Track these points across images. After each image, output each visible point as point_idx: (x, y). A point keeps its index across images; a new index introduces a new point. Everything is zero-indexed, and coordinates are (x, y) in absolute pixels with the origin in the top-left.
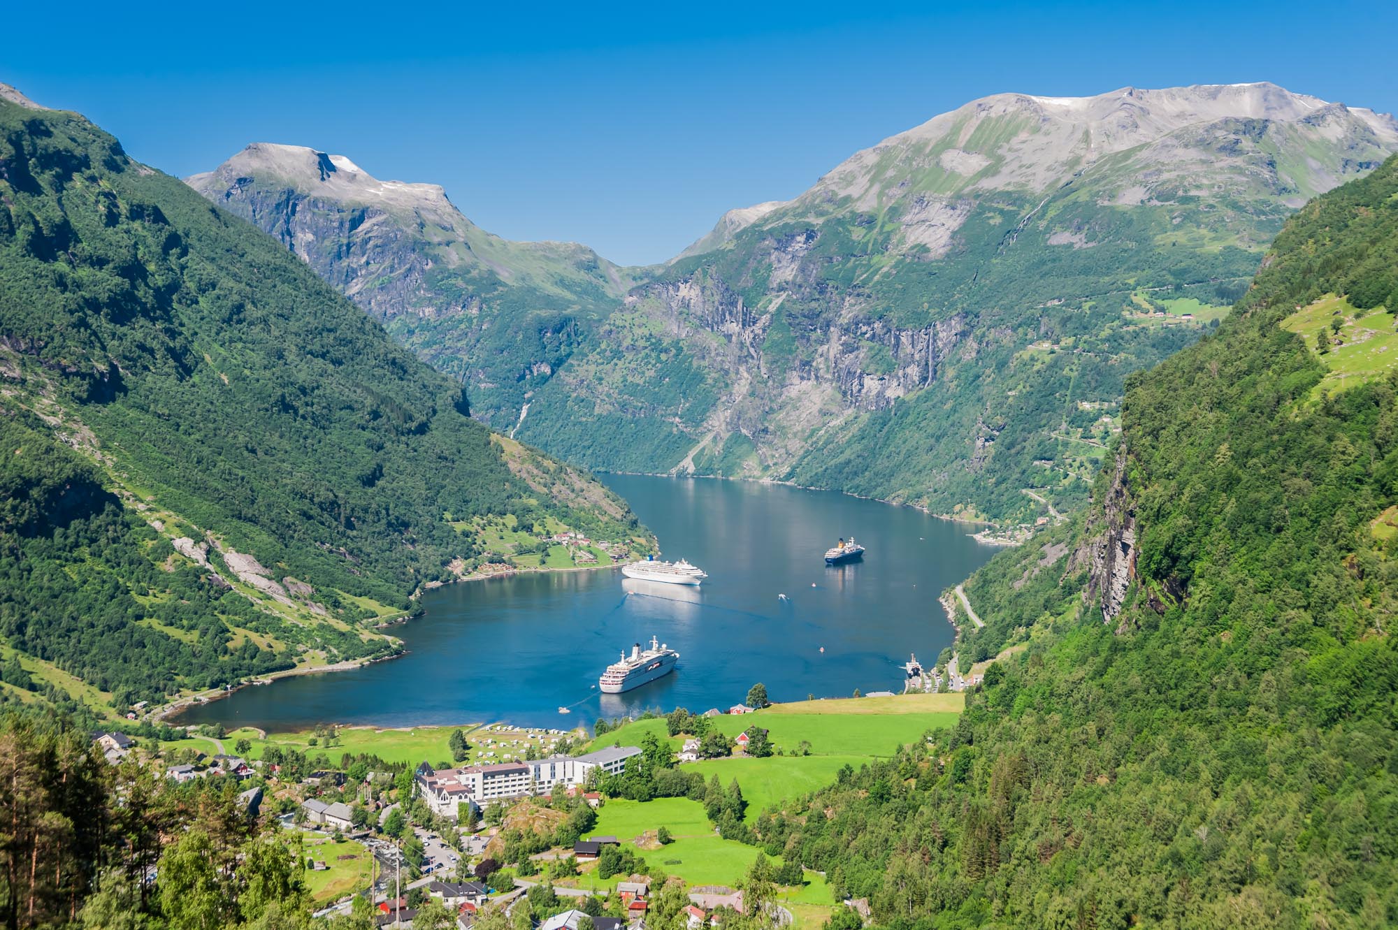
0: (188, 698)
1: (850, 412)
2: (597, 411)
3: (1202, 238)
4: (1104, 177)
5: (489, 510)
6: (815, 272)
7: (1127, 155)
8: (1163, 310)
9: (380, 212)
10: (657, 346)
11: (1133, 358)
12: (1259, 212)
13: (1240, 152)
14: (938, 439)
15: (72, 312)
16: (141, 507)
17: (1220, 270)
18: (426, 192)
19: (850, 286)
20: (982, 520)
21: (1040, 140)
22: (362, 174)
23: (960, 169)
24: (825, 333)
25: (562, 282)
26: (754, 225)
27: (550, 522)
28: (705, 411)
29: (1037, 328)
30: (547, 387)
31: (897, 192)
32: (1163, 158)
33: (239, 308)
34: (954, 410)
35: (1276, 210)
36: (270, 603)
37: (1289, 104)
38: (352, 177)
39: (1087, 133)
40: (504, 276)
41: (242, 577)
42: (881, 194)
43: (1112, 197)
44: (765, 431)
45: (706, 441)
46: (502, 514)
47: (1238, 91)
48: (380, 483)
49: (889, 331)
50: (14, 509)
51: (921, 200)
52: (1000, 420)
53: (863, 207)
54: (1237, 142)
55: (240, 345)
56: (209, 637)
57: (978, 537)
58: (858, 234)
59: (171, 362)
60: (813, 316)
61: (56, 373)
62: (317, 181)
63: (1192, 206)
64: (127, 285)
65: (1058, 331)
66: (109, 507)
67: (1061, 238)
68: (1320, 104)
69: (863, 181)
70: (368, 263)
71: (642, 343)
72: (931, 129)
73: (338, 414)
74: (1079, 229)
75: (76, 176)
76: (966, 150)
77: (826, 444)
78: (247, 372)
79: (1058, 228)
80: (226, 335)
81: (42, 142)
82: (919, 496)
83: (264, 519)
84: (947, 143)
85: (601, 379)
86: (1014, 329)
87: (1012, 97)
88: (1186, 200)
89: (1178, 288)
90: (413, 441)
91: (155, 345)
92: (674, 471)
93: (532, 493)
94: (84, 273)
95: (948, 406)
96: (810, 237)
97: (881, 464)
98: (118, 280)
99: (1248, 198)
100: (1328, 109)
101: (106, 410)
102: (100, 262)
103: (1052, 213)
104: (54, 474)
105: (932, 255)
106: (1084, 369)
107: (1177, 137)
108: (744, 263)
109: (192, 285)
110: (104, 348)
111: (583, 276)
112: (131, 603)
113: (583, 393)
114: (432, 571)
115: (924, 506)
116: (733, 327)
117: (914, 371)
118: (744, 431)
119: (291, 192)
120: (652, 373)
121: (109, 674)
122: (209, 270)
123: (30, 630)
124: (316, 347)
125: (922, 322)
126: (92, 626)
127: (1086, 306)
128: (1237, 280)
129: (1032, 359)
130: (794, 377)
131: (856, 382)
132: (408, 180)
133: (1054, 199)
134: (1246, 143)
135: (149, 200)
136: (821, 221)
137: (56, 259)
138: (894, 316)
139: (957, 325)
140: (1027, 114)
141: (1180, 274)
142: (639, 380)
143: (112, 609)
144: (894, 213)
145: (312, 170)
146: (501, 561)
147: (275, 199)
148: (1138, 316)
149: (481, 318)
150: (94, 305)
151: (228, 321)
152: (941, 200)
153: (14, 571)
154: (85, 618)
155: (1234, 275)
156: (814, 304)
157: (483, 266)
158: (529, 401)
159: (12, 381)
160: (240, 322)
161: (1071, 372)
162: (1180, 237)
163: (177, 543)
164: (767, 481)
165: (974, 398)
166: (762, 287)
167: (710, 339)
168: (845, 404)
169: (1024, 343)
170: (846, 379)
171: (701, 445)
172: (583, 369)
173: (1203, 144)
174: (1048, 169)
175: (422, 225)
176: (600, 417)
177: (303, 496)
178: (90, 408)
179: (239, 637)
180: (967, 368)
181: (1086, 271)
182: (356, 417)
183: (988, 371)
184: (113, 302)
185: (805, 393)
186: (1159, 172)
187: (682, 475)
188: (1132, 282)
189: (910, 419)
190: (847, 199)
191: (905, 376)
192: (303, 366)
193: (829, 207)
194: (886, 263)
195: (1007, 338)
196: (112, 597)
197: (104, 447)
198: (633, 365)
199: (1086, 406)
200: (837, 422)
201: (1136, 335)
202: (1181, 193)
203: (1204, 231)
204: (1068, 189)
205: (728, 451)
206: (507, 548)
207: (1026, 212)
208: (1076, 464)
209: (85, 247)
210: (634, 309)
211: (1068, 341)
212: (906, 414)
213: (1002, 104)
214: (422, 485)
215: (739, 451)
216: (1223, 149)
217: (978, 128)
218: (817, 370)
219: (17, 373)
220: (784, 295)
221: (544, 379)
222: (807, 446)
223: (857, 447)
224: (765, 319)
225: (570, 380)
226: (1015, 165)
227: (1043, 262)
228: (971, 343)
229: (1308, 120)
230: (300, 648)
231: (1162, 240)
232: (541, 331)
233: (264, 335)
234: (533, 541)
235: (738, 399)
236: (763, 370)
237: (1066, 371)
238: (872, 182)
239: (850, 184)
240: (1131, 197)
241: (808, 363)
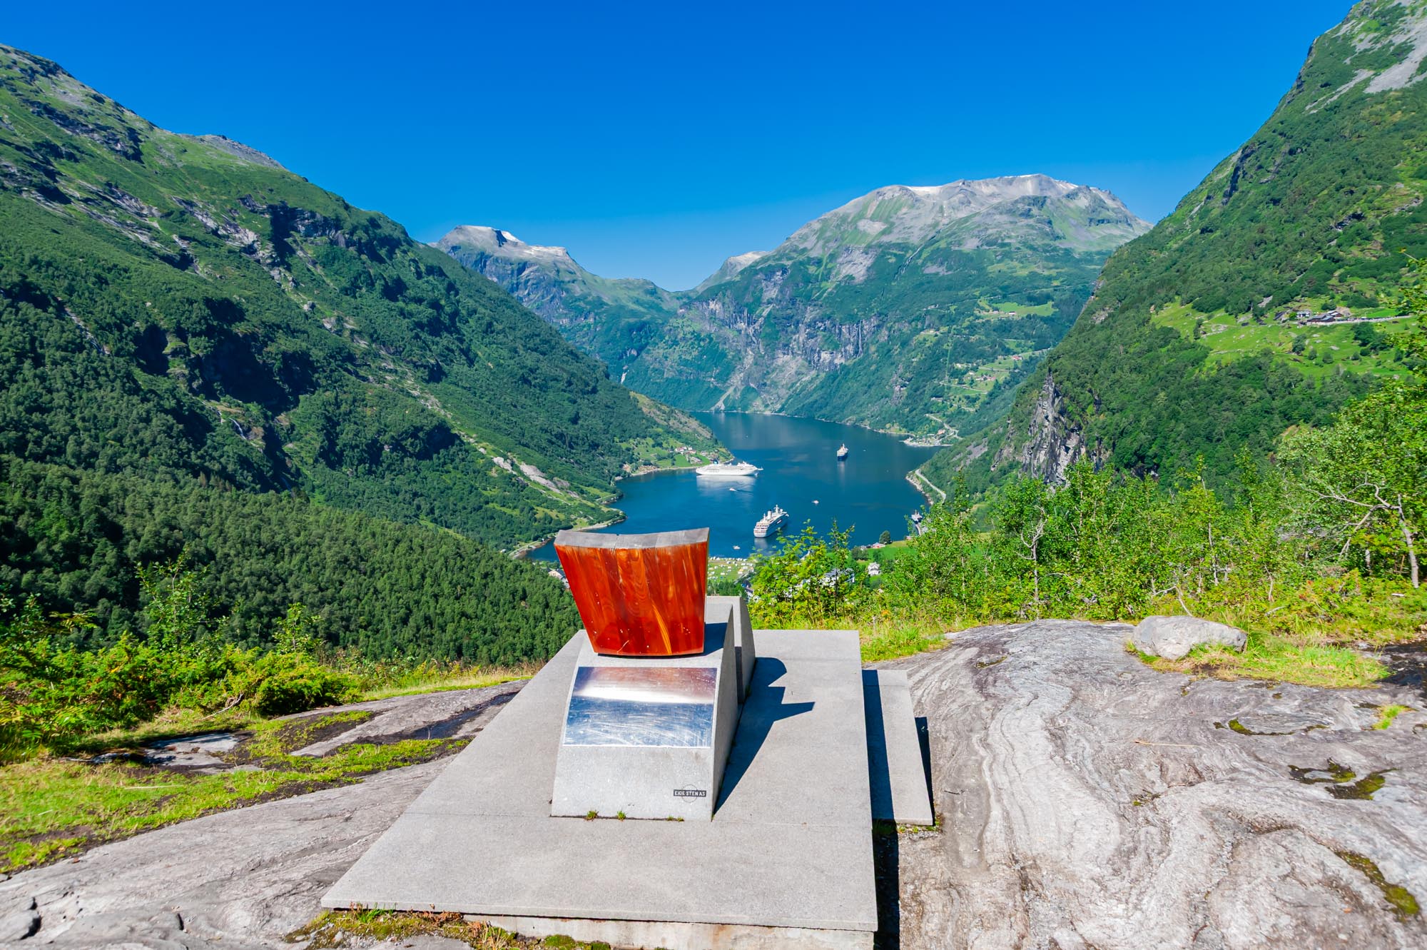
0: (525, 547)
1: (813, 373)
2: (665, 376)
3: (1015, 267)
4: (954, 233)
5: (637, 436)
6: (788, 293)
7: (966, 219)
8: (997, 309)
9: (531, 265)
10: (698, 337)
11: (983, 338)
12: (1046, 251)
13: (1032, 216)
14: (869, 387)
15: (412, 330)
16: (471, 440)
17: (1029, 286)
18: (557, 251)
19: (808, 299)
20: (904, 432)
21: (915, 212)
22: (521, 243)
23: (869, 231)
24: (796, 327)
25: (637, 302)
26: (751, 266)
27: (672, 441)
28: (728, 374)
29: (923, 323)
30: (635, 363)
31: (833, 245)
32: (988, 221)
33: (490, 325)
34: (877, 370)
35: (1055, 249)
36: (550, 493)
37: (1054, 186)
38: (515, 244)
39: (941, 208)
40: (605, 299)
41: (532, 478)
42: (824, 246)
43: (960, 245)
44: (765, 384)
45: (731, 391)
46: (644, 437)
47: (1024, 180)
48: (580, 422)
49: (835, 325)
50: (412, 444)
51: (847, 249)
52: (908, 375)
53: (813, 254)
54: (1030, 210)
55: (495, 346)
56: (525, 512)
57: (907, 442)
58: (812, 269)
59: (464, 357)
60: (789, 318)
61: (411, 366)
62: (497, 247)
63: (1007, 248)
64: (435, 314)
65: (937, 322)
66: (458, 442)
67: (931, 269)
68: (1072, 187)
69: (814, 239)
70: (529, 294)
71: (689, 336)
72: (850, 207)
73: (551, 384)
74: (942, 264)
75: (397, 251)
76: (872, 219)
77: (802, 390)
78: (502, 361)
79: (929, 264)
80: (486, 340)
81: (378, 231)
82: (863, 420)
83: (531, 445)
84: (861, 216)
85: (666, 357)
86: (910, 323)
87: (896, 188)
88: (1003, 245)
89: (1004, 296)
90: (591, 397)
91: (454, 347)
92: (713, 409)
93: (658, 425)
94: (412, 307)
95: (873, 368)
96: (784, 272)
97: (836, 401)
98: (430, 311)
99: (1039, 242)
100: (1079, 189)
101: (439, 386)
102: (419, 301)
103: (924, 255)
104: (429, 424)
105: (856, 281)
106: (955, 345)
107: (995, 208)
108: (747, 288)
109: (464, 312)
110: (430, 350)
111: (648, 298)
112: (481, 495)
113: (657, 366)
114: (616, 471)
115: (867, 425)
116: (743, 325)
117: (850, 348)
118: (752, 385)
119: (482, 254)
120: (696, 353)
121: (482, 535)
122: (471, 303)
123: (437, 512)
124: (531, 345)
125: (853, 319)
126: (465, 508)
127: (952, 308)
128: (1038, 291)
129: (925, 340)
130: (779, 354)
131: (816, 355)
132: (545, 246)
133: (925, 247)
134: (1035, 211)
135: (435, 263)
136: (790, 263)
137: (398, 300)
138: (837, 317)
139: (875, 322)
140: (906, 197)
141: (1004, 288)
142: (689, 358)
143: (473, 499)
144: (833, 257)
145: (494, 241)
146: (650, 464)
147: (474, 258)
148: (984, 313)
149: (596, 324)
150: (419, 325)
151: (486, 332)
152: (859, 249)
153: (418, 479)
154: (460, 505)
155: (1037, 288)
156: (789, 311)
157: (594, 294)
158: (626, 371)
159: (391, 371)
160: (492, 332)
161: (948, 347)
162: (1001, 266)
163: (495, 460)
164: (768, 413)
165: (889, 362)
166: (758, 302)
167: (729, 333)
168: (810, 368)
169: (917, 331)
170: (810, 355)
171: (728, 393)
172: (657, 351)
173: (1010, 212)
174: (921, 229)
175: (558, 271)
176: (667, 379)
177: (546, 431)
178: (432, 385)
179: (540, 512)
180: (882, 346)
181: (949, 288)
182: (560, 385)
183: (895, 347)
184: (430, 323)
185: (787, 362)
186: (987, 229)
187: (718, 411)
188: (977, 294)
189: (851, 375)
190: (804, 250)
191: (845, 351)
192: (528, 356)
193: (795, 255)
194: (829, 286)
195: (906, 329)
196: (471, 492)
197: (444, 407)
198: (685, 349)
199: (959, 366)
200: (806, 378)
201: (984, 324)
202: (1000, 241)
203: (1015, 263)
204: (933, 241)
205: (743, 395)
206: (652, 457)
207: (910, 254)
208: (957, 399)
209: (411, 293)
210: (683, 317)
211: (944, 329)
212: (848, 373)
213: (891, 192)
214: (600, 422)
215: (750, 396)
216: (1022, 215)
217: (879, 206)
218: (793, 349)
219: (392, 366)
220: (771, 307)
221: (634, 358)
222: (790, 392)
223: (820, 393)
224: (761, 320)
225: (649, 358)
226: (901, 227)
227: (922, 284)
228: (885, 332)
229: (1068, 196)
230: (573, 517)
231: (993, 269)
232: (631, 331)
233: (505, 339)
234: (666, 452)
235: (747, 367)
236: (762, 350)
237: (945, 347)
238: (818, 239)
239: (805, 240)
240: (970, 245)
241: (787, 345)
